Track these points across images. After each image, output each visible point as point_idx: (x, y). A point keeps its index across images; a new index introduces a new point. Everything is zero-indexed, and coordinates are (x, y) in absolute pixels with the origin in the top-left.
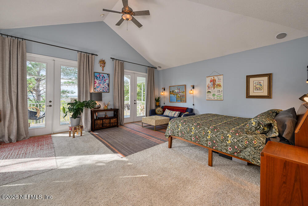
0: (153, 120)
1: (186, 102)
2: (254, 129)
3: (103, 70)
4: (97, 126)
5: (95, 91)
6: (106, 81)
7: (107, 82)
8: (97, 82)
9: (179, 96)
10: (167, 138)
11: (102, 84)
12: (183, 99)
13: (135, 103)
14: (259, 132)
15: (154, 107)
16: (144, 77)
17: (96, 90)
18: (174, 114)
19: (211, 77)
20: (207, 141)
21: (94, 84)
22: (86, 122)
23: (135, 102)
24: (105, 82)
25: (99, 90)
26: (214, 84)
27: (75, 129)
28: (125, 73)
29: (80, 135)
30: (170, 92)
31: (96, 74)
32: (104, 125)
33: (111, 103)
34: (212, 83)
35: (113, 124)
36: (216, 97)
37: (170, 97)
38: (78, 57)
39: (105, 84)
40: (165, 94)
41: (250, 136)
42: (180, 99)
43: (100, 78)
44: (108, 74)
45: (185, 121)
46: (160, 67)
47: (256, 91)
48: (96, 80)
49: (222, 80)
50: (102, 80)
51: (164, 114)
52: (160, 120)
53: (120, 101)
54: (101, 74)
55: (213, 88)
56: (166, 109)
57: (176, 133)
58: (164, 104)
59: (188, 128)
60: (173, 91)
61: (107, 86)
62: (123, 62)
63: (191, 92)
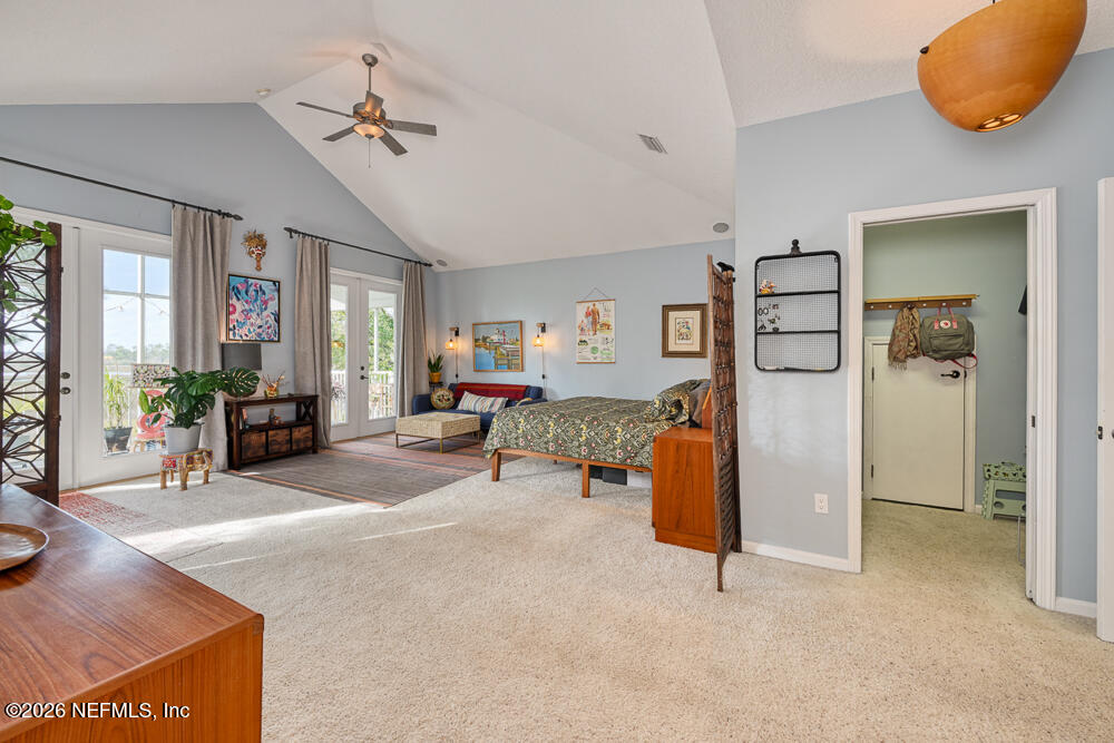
0: (435, 423)
1: (522, 370)
2: (657, 413)
3: (259, 268)
4: (249, 454)
5: (231, 337)
6: (270, 303)
7: (273, 306)
8: (239, 306)
9: (504, 352)
10: (489, 456)
11: (254, 315)
12: (514, 361)
13: (362, 378)
14: (663, 417)
15: (424, 389)
16: (393, 292)
17: (234, 334)
18: (492, 405)
19: (587, 305)
20: (580, 446)
21: (229, 313)
22: (210, 440)
23: (363, 373)
24: (266, 309)
25: (246, 333)
26: (595, 322)
27: (190, 460)
28: (332, 279)
29: (201, 482)
30: (476, 340)
31: (235, 282)
32: (270, 448)
33: (287, 377)
34: (590, 318)
35: (302, 445)
36: (598, 354)
37: (475, 355)
38: (176, 223)
39: (265, 313)
40: (459, 347)
41: (650, 426)
42: (506, 362)
43: (247, 293)
44: (274, 282)
45: (532, 412)
46: (442, 263)
47: (681, 342)
48: (234, 301)
49: (612, 313)
50: (256, 300)
51: (460, 407)
52: (456, 422)
53: (318, 370)
54: (251, 281)
55: (591, 333)
56: (466, 393)
57: (513, 441)
58: (457, 376)
59: (540, 426)
60: (485, 339)
61: (271, 321)
62: (326, 242)
63: (538, 341)
